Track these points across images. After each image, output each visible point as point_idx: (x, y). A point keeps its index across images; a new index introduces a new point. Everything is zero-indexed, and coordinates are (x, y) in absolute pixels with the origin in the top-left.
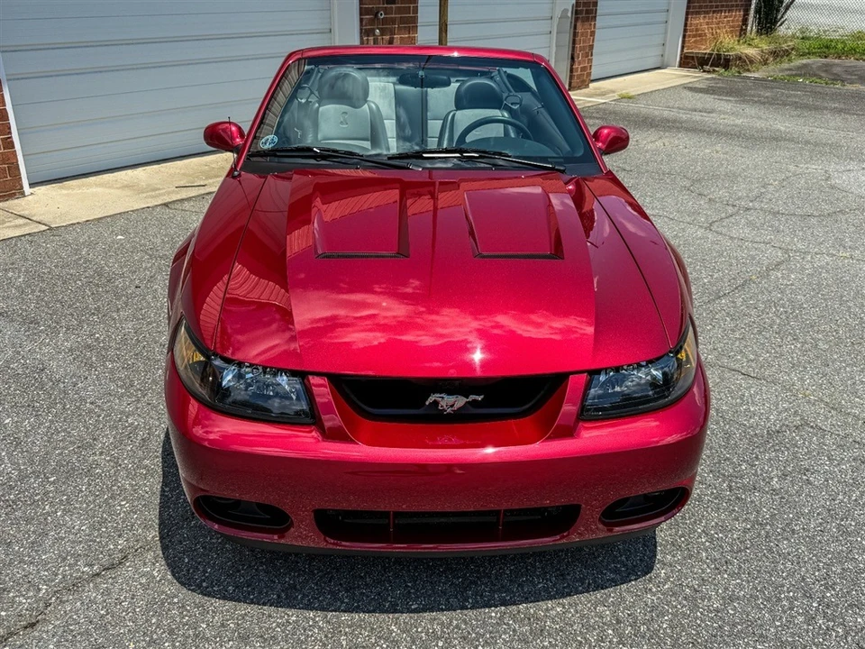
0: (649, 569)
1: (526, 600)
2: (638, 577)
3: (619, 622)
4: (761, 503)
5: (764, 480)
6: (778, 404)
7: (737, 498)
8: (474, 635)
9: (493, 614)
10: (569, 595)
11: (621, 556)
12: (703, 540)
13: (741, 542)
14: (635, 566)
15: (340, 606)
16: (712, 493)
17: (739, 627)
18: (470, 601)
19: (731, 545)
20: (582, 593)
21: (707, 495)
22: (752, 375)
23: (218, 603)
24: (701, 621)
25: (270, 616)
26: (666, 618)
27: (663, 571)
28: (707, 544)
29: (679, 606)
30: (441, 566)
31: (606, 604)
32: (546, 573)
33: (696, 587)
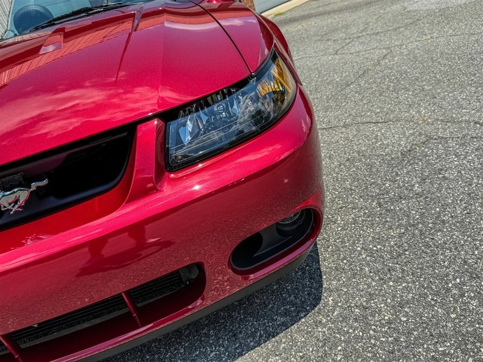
0: (317, 300)
2: (308, 312)
4: (409, 208)
5: (406, 189)
6: (405, 133)
7: (387, 210)
11: (290, 296)
12: (364, 256)
13: (399, 247)
14: (303, 302)
16: (365, 213)
17: (415, 333)
19: (391, 253)
20: (253, 348)
21: (361, 216)
22: (381, 121)
24: (376, 339)
26: (339, 348)
27: (330, 299)
28: (368, 258)
29: (351, 331)
31: (277, 353)
32: (219, 338)
33: (364, 304)
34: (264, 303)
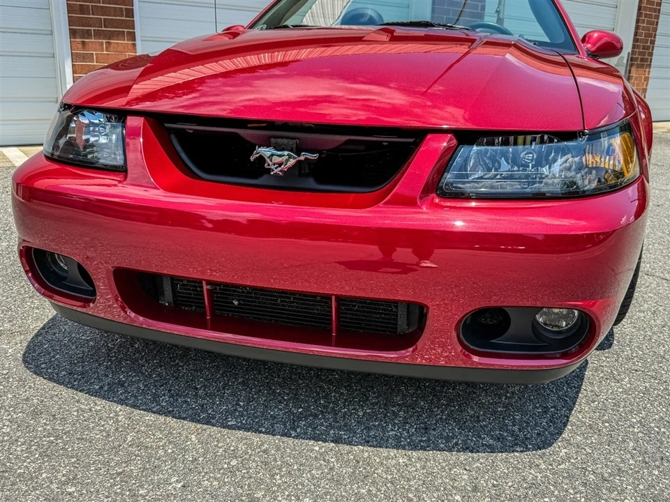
0: (546, 444)
1: (367, 443)
2: (528, 449)
3: (475, 489)
8: (279, 463)
9: (317, 448)
10: (424, 448)
11: (514, 425)
12: (636, 430)
14: (527, 438)
15: (154, 407)
18: (298, 430)
20: (441, 450)
21: (659, 390)
23: (40, 381)
25: (78, 401)
27: (564, 451)
28: (641, 435)
29: (572, 491)
30: (288, 394)
31: (467, 468)
32: (407, 423)
33: (606, 475)
34: (478, 417)
